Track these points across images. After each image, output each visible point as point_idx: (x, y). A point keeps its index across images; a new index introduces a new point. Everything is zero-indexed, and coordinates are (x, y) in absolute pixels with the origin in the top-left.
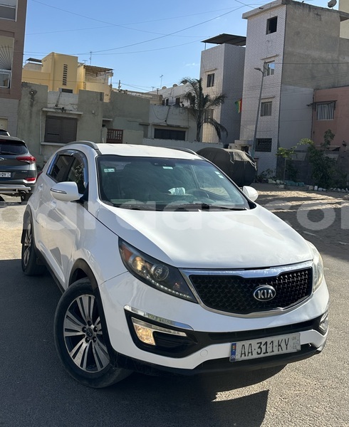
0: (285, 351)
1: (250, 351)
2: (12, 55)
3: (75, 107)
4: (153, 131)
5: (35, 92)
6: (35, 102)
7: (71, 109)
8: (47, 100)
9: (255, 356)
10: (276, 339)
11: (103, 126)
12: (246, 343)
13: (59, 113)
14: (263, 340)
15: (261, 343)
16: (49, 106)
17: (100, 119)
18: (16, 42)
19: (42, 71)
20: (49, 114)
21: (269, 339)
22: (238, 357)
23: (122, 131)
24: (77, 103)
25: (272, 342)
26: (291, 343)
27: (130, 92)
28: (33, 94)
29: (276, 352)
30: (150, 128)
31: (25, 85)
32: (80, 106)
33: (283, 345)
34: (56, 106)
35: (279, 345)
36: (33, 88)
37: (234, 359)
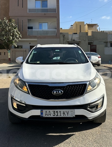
0: (67, 116)
1: (50, 114)
2: (56, 24)
3: (78, 39)
4: (110, 44)
5: (64, 35)
6: (65, 39)
7: (77, 40)
8: (68, 37)
9: (52, 116)
10: (62, 111)
11: (88, 44)
12: (48, 111)
13: (73, 42)
14: (56, 110)
15: (55, 111)
16: (69, 39)
17: (87, 42)
18: (57, 19)
19: (73, 29)
20: (69, 42)
21: (58, 110)
22: (44, 115)
23: (96, 45)
24: (78, 37)
25: (60, 111)
26: (70, 113)
27: (105, 31)
28: (64, 36)
29: (62, 116)
30: (108, 43)
31: (61, 33)
32: (79, 38)
33: (66, 113)
34: (72, 39)
35: (64, 113)
36: (64, 34)
37: (43, 116)
